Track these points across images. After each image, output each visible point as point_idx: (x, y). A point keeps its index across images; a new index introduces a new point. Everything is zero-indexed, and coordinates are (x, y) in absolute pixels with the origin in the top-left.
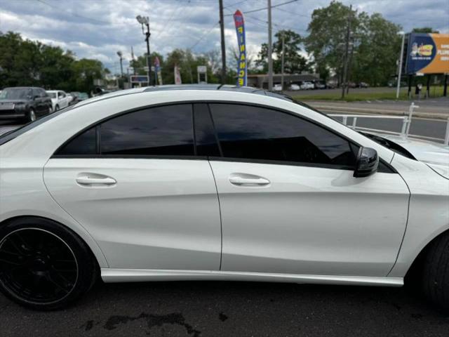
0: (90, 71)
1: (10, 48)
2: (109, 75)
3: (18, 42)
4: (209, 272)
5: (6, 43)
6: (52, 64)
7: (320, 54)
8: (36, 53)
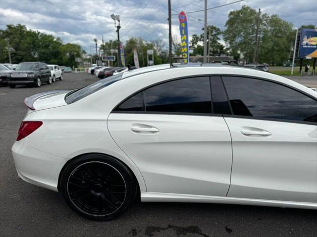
0: (73, 52)
1: (18, 35)
2: (85, 55)
3: (24, 31)
4: (218, 197)
5: (16, 32)
6: (47, 47)
7: (234, 42)
8: (36, 39)
